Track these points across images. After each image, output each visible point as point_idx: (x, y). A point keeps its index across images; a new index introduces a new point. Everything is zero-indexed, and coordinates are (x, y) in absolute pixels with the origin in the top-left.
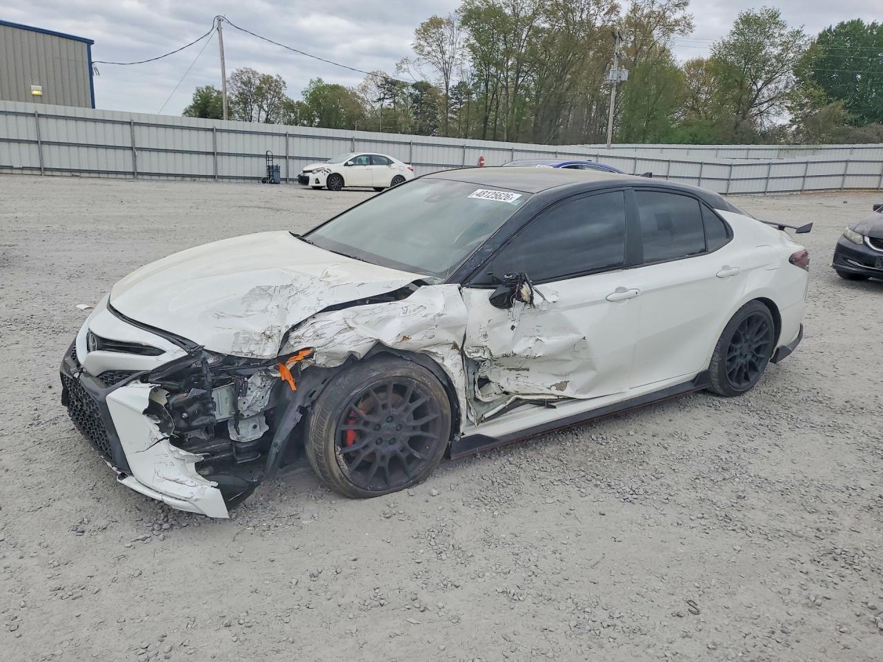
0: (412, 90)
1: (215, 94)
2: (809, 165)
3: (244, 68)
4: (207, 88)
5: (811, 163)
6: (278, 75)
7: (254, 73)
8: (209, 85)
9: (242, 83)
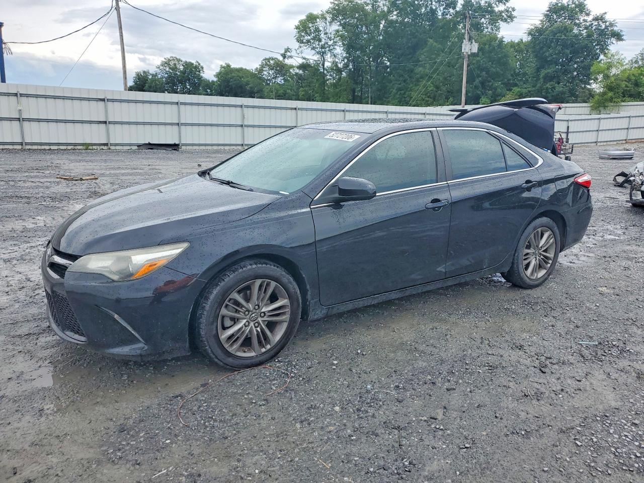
0: (297, 71)
1: (150, 77)
2: (631, 118)
3: (171, 57)
4: (144, 72)
5: (633, 117)
6: (197, 62)
7: (179, 60)
8: (145, 70)
9: (170, 68)
